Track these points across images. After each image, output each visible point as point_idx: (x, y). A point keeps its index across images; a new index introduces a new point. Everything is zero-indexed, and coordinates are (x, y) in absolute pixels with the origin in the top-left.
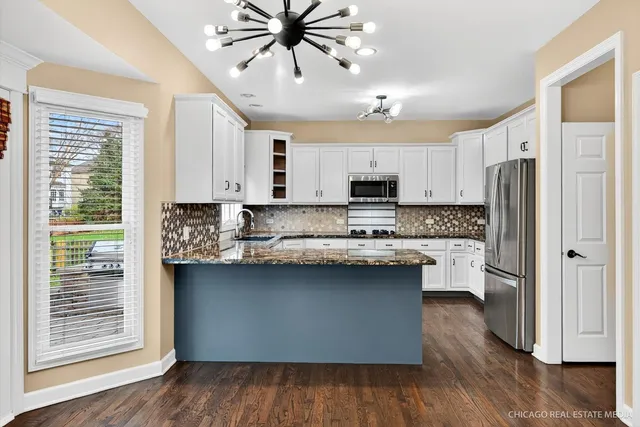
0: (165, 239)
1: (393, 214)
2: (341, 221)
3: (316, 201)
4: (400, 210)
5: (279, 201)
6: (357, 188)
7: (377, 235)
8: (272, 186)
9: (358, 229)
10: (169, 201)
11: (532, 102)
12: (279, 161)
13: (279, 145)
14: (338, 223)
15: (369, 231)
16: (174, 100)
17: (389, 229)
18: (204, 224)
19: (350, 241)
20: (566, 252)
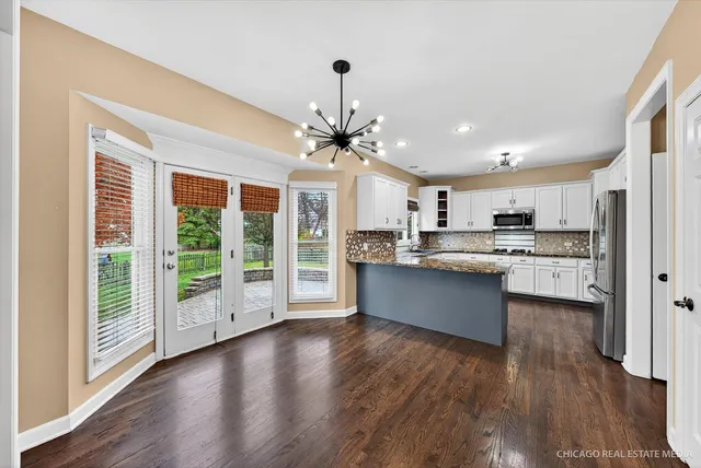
0: (349, 249)
1: (533, 237)
2: (489, 242)
3: (468, 228)
4: (539, 236)
5: (443, 229)
6: (499, 219)
7: (514, 252)
8: (437, 220)
9: (501, 248)
10: (352, 229)
11: (624, 148)
12: (443, 204)
13: (442, 194)
14: (489, 244)
15: (509, 250)
16: (356, 177)
17: (527, 249)
18: (381, 242)
19: (491, 256)
20: (656, 275)
